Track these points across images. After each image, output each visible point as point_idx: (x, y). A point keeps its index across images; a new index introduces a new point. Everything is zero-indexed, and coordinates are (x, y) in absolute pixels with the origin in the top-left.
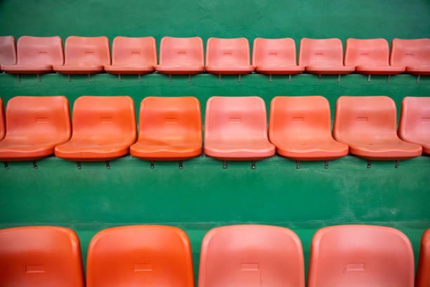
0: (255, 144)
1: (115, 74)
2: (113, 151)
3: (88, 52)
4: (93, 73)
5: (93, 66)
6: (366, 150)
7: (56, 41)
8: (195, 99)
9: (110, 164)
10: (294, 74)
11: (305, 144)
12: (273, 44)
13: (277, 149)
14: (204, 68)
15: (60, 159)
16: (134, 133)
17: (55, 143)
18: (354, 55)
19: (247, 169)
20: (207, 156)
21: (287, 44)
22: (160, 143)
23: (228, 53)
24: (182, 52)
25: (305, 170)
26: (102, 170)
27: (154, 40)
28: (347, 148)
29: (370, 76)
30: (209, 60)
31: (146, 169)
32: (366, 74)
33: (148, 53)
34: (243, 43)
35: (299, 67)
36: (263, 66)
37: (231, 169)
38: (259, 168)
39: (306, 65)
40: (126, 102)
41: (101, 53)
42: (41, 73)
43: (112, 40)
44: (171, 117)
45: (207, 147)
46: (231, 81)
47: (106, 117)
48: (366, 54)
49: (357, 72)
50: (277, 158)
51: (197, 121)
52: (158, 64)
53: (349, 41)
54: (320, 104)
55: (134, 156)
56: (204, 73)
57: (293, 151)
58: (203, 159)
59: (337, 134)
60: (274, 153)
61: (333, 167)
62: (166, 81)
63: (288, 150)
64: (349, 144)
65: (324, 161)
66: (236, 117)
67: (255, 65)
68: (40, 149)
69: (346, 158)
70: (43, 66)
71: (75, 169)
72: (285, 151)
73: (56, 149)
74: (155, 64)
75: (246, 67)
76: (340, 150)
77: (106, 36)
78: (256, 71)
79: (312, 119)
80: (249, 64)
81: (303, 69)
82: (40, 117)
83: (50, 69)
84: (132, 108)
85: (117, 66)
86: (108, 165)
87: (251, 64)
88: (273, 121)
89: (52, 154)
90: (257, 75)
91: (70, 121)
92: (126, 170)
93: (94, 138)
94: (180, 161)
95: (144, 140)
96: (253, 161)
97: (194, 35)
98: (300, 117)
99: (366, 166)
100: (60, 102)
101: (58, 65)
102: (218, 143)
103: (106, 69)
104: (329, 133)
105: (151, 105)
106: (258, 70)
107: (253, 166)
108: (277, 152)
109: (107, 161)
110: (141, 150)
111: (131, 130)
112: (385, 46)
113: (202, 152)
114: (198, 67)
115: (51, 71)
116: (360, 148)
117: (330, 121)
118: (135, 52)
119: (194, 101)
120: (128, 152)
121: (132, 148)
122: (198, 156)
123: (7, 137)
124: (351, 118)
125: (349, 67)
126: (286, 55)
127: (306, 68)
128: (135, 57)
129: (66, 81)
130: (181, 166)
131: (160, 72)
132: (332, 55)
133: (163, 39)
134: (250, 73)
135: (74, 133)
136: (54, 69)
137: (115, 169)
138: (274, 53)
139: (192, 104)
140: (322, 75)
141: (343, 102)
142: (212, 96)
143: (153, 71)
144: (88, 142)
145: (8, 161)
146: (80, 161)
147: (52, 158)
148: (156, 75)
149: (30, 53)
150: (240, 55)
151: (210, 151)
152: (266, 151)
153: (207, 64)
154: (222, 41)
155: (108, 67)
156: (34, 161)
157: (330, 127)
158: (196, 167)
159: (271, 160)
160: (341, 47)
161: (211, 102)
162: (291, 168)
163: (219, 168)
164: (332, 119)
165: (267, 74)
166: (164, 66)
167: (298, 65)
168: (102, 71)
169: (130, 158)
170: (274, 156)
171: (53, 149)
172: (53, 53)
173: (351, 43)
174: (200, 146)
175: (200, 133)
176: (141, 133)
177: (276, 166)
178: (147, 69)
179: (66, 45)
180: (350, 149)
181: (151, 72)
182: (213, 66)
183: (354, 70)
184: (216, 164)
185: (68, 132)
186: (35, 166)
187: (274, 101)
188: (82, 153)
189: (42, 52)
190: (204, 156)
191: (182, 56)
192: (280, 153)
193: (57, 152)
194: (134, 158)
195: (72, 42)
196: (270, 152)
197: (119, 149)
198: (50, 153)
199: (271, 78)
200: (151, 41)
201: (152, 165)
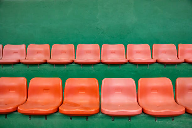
0: (130, 106)
1: (52, 64)
2: (49, 110)
3: (39, 52)
4: (40, 64)
5: (41, 60)
7: (23, 47)
8: (96, 79)
9: (47, 117)
10: (150, 64)
11: (159, 106)
12: (138, 47)
13: (143, 109)
14: (101, 60)
15: (20, 113)
16: (61, 99)
17: (19, 104)
18: (183, 53)
19: (125, 121)
20: (102, 113)
21: (146, 47)
22: (76, 105)
23: (113, 52)
24: (88, 52)
25: (160, 122)
26: (43, 120)
27: (73, 46)
28: (184, 109)
30: (103, 56)
31: (68, 120)
33: (70, 53)
34: (121, 47)
35: (152, 60)
36: (133, 60)
37: (116, 121)
38: (133, 121)
39: (156, 59)
40: (58, 81)
41: (45, 53)
42: (14, 64)
43: (52, 46)
44: (82, 89)
45: (103, 108)
47: (46, 89)
48: (190, 52)
49: (186, 62)
50: (143, 115)
51: (96, 92)
52: (75, 59)
53: (180, 45)
54: (166, 82)
55: (61, 113)
56: (100, 63)
57: (153, 111)
58: (100, 115)
59: (178, 99)
60: (141, 112)
61: (176, 120)
62: (79, 67)
63: (149, 110)
64: (185, 106)
65: (172, 117)
66: (119, 89)
67: (128, 58)
68: (10, 108)
69: (184, 115)
70: (15, 60)
71: (28, 119)
73: (19, 108)
74: (73, 58)
75: (124, 60)
76: (181, 110)
77: (49, 44)
78: (129, 62)
79: (163, 91)
81: (155, 61)
82: (11, 89)
83: (18, 62)
84: (61, 84)
85: (54, 59)
86: (46, 118)
87: (126, 58)
88: (140, 92)
89: (16, 110)
90: (130, 64)
91: (27, 91)
92: (56, 120)
93: (39, 101)
94: (87, 116)
95: (67, 103)
96: (129, 117)
98: (155, 89)
100: (22, 81)
101: (23, 60)
102: (109, 105)
103: (48, 62)
104: (173, 99)
105: (72, 83)
106: (130, 61)
107: (129, 119)
108: (143, 111)
109: (45, 116)
110: (65, 109)
111: (60, 97)
113: (100, 111)
114: (97, 60)
115: (19, 62)
117: (172, 90)
118: (63, 52)
119: (96, 81)
120: (57, 110)
121: (60, 108)
122: (97, 113)
124: (185, 90)
125: (181, 60)
126: (145, 53)
127: (157, 60)
128: (63, 55)
129: (26, 68)
130: (87, 119)
131: (76, 63)
132: (171, 53)
133: (78, 45)
134: (126, 63)
135: (29, 98)
136: (21, 62)
137: (50, 120)
138: (138, 52)
139: (94, 82)
140: (166, 64)
141: (180, 81)
142: (104, 78)
143: (73, 62)
144: (36, 103)
146: (30, 115)
147: (16, 113)
148: (74, 64)
149: (9, 53)
150: (120, 53)
151: (105, 111)
152: (137, 111)
153: (102, 58)
154: (110, 45)
155: (49, 61)
156: (6, 114)
157: (173, 94)
158: (96, 120)
159: (140, 116)
160: (176, 48)
161: (105, 81)
162: (152, 121)
163: (110, 120)
164: (174, 89)
165: (135, 64)
166: (79, 60)
167: (152, 59)
168: (46, 62)
169: (58, 114)
170: (142, 113)
171: (17, 108)
172: (21, 52)
173: (181, 46)
174: (98, 108)
175: (98, 99)
176: (65, 99)
177: (143, 120)
178: (69, 62)
179: (28, 48)
180: (186, 109)
181: (71, 63)
182: (105, 60)
183: (184, 61)
184: (108, 118)
185: (25, 98)
186: (6, 117)
187: (140, 80)
188: (32, 111)
189: (15, 52)
190: (101, 113)
191: (88, 54)
192: (145, 112)
193: (19, 110)
194: (61, 114)
195: (31, 47)
196: (139, 112)
197: (52, 109)
198: (15, 110)
199: (137, 66)
200: (72, 46)
201: (71, 118)
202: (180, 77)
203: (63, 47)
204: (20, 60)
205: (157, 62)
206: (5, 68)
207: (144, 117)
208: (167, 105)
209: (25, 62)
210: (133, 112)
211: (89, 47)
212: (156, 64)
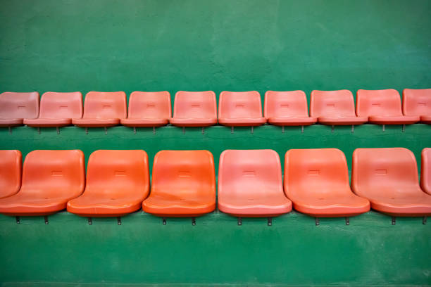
0: (271, 199)
1: (131, 127)
2: (125, 206)
3: (106, 106)
4: (108, 127)
5: (110, 120)
6: (388, 205)
7: (77, 96)
8: (209, 152)
9: (122, 220)
10: (306, 125)
11: (321, 199)
12: (284, 96)
13: (294, 205)
14: (217, 120)
15: (71, 214)
16: (147, 187)
17: (70, 197)
18: (366, 105)
19: (263, 226)
20: (221, 212)
21: (299, 96)
22: (173, 198)
23: (240, 105)
24: (196, 105)
25: (325, 226)
26: (113, 226)
27: (168, 94)
28: (368, 204)
29: (384, 126)
30: (222, 113)
31: (158, 225)
32: (379, 124)
33: (162, 107)
34: (254, 96)
35: (310, 118)
36: (276, 118)
37: (247, 226)
38: (276, 224)
39: (318, 116)
40: (140, 156)
41: (118, 107)
42: (61, 126)
43: (129, 94)
44: (184, 171)
45: (221, 203)
46: (244, 135)
47: (119, 170)
48: (378, 104)
49: (370, 122)
50: (294, 214)
51: (210, 174)
52: (172, 117)
53: (359, 92)
54: (335, 156)
55: (145, 212)
56: (216, 125)
57: (311, 207)
58: (217, 215)
59: (356, 187)
60: (291, 209)
61: (354, 223)
62: (180, 133)
63: (306, 206)
64: (370, 198)
65: (346, 217)
66: (250, 170)
67: (267, 116)
68: (53, 204)
69: (368, 213)
70: (62, 120)
71: (86, 224)
72: (303, 207)
73: (69, 204)
74: (169, 117)
75: (258, 119)
76: (362, 206)
77: (124, 91)
78: (269, 123)
79: (329, 172)
80: (261, 116)
81: (316, 121)
82: (55, 170)
83: (68, 123)
84: (146, 162)
85: (135, 119)
86: (119, 221)
87: (263, 116)
88: (288, 174)
89: (64, 208)
90: (269, 126)
91: (85, 174)
92: (137, 226)
93: (107, 192)
94: (193, 217)
95: (156, 194)
96: (269, 218)
97: (206, 89)
98: (316, 170)
99: (391, 222)
100: (75, 155)
101: (77, 119)
102: (233, 198)
103: (122, 122)
104: (348, 186)
105: (165, 158)
106: (270, 121)
107: (269, 222)
108: (294, 208)
109: (119, 217)
110: (153, 206)
111: (144, 184)
112: (397, 96)
113: (216, 207)
114: (210, 119)
115: (70, 124)
116: (382, 204)
117: (347, 172)
118: (151, 106)
119: (208, 155)
120: (140, 207)
121: (145, 204)
122: (212, 212)
123: (22, 191)
124: (370, 170)
125: (362, 117)
126: (297, 106)
127: (318, 119)
128: (151, 110)
129: (83, 134)
130: (194, 222)
131: (173, 125)
132: (344, 105)
133: (177, 94)
134: (262, 124)
135: (88, 186)
136: (73, 123)
137: (127, 225)
138: (286, 105)
139: (205, 157)
140: (335, 125)
141: (360, 154)
142: (225, 149)
143: (168, 123)
144: (100, 196)
145: (19, 216)
146: (91, 217)
147: (64, 213)
148: (170, 127)
149: (52, 107)
150: (252, 107)
151: (224, 207)
152: (283, 207)
153: (220, 116)
154: (234, 94)
155: (124, 121)
156: (46, 216)
157: (348, 178)
158: (209, 223)
159: (288, 216)
160: (352, 97)
161: (225, 155)
162: (310, 225)
163: (234, 225)
164: (349, 169)
165: (279, 125)
166: (180, 119)
167: (310, 116)
168: (119, 124)
169: (142, 213)
170: (291, 212)
171: (66, 204)
172: (73, 106)
173: (362, 94)
174: (213, 202)
175: (213, 187)
176: (154, 187)
177: (294, 222)
178: (161, 122)
179: (86, 99)
180: (371, 204)
181: (165, 125)
182: (226, 119)
183: (367, 120)
184: (230, 220)
185: (82, 186)
186: (46, 221)
187: (288, 153)
188: (94, 209)
189: (63, 106)
190: (218, 212)
191: (195, 109)
192: (297, 209)
193: (69, 207)
194: (146, 214)
195: (92, 97)
196: (287, 208)
197: (131, 205)
198: (62, 208)
199: (283, 130)
200: (166, 95)
201: (164, 221)
202: (360, 147)
203: (151, 97)
204: (71, 120)
205: (319, 122)
206: (44, 134)
207: (296, 217)
208: (337, 197)
209: (82, 123)
210: (277, 209)
211: (197, 97)
212: (316, 126)
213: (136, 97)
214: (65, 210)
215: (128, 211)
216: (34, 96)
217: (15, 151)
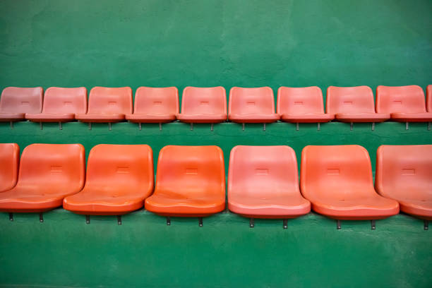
0: (286, 199)
1: (136, 122)
2: (126, 204)
3: (111, 102)
4: (113, 122)
5: (114, 115)
7: (82, 91)
8: (219, 148)
9: (122, 219)
10: (323, 122)
11: (344, 200)
12: (299, 93)
13: (312, 206)
14: (227, 116)
15: (68, 212)
16: (150, 184)
17: (66, 193)
18: (386, 103)
19: (276, 229)
20: (231, 212)
21: (314, 92)
22: (179, 196)
23: (251, 102)
24: (204, 102)
25: (347, 230)
26: (113, 225)
27: (176, 89)
28: (397, 206)
29: (407, 124)
30: (232, 109)
31: (162, 225)
32: (403, 121)
33: (170, 103)
34: (266, 92)
35: (327, 115)
36: (290, 115)
37: (259, 229)
38: (292, 228)
39: (335, 114)
40: (145, 151)
41: (124, 103)
42: (64, 122)
43: (136, 89)
44: (191, 168)
45: (232, 202)
46: (255, 129)
47: (121, 166)
48: (400, 101)
49: (392, 119)
50: (312, 216)
51: (220, 172)
52: (180, 112)
53: (379, 89)
54: (358, 153)
55: (149, 211)
56: (226, 121)
57: (333, 208)
58: (227, 215)
59: (381, 187)
60: (309, 210)
61: (380, 227)
62: (188, 129)
63: (326, 207)
64: (399, 200)
65: (371, 220)
66: (263, 168)
67: (280, 113)
68: (48, 200)
69: (397, 217)
70: (65, 115)
71: (83, 223)
72: (323, 208)
73: (65, 201)
74: (176, 113)
75: (271, 115)
76: (391, 208)
77: (130, 87)
78: (282, 120)
79: (351, 171)
80: (273, 112)
81: (333, 117)
82: (55, 165)
83: (71, 118)
84: (150, 157)
85: (140, 114)
86: (119, 220)
87: (276, 112)
88: (304, 173)
89: (60, 205)
90: (283, 124)
91: (85, 169)
92: (139, 226)
93: (107, 189)
94: (200, 218)
95: (160, 192)
96: (285, 219)
97: (217, 85)
98: (335, 168)
99: (423, 227)
100: (76, 149)
101: (81, 114)
102: (244, 197)
103: (127, 118)
104: (372, 186)
105: (169, 154)
106: (284, 118)
107: (285, 225)
108: (313, 209)
109: (119, 216)
110: (156, 204)
111: (148, 182)
112: (421, 93)
113: (226, 207)
114: (220, 115)
115: (73, 119)
116: (413, 206)
117: (370, 170)
118: (158, 102)
119: (218, 151)
120: (142, 206)
121: (147, 202)
122: (221, 212)
123: (18, 186)
124: (395, 169)
125: (383, 114)
126: (312, 103)
127: (335, 116)
128: (158, 106)
129: (87, 129)
130: (201, 223)
131: (180, 121)
132: (363, 103)
133: (185, 89)
134: (274, 121)
135: (87, 183)
136: (76, 118)
137: (127, 224)
138: (300, 102)
139: (216, 154)
140: (354, 123)
142: (236, 145)
143: (175, 119)
144: (101, 193)
145: (12, 213)
146: (89, 215)
147: (60, 211)
148: (177, 123)
149: (55, 102)
150: (264, 103)
151: (235, 207)
152: (300, 207)
153: (230, 113)
154: (246, 90)
155: (130, 116)
156: (41, 213)
157: (372, 179)
158: (218, 225)
159: (305, 218)
160: (372, 94)
161: (236, 151)
162: (330, 228)
163: (245, 227)
164: (373, 170)
165: (293, 122)
166: (187, 115)
167: (326, 113)
168: (123, 120)
169: (144, 213)
170: (309, 213)
171: (62, 200)
173: (381, 90)
174: (221, 201)
175: (223, 185)
176: (158, 184)
177: (314, 227)
178: (168, 118)
179: (91, 94)
180: (401, 206)
181: (172, 121)
182: (236, 115)
183: (389, 117)
184: (242, 222)
185: (81, 182)
186: (41, 219)
187: (305, 149)
188: (92, 206)
189: (66, 102)
190: (228, 212)
191: (203, 105)
192: (316, 210)
193: (66, 204)
194: (149, 213)
195: (96, 93)
196: (305, 209)
197: (132, 203)
199: (298, 126)
200: (174, 91)
201: (169, 221)
202: (385, 144)
203: (157, 92)
204: (74, 116)
205: (336, 119)
206: (47, 130)
207: (315, 220)
208: (361, 199)
209: (85, 118)
210: (294, 210)
211: (207, 92)
212: (333, 123)
213: (142, 92)
214: (61, 207)
215: (130, 209)
216: (37, 91)
217: (13, 144)
